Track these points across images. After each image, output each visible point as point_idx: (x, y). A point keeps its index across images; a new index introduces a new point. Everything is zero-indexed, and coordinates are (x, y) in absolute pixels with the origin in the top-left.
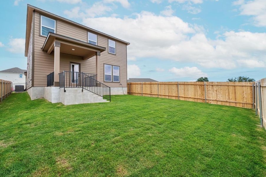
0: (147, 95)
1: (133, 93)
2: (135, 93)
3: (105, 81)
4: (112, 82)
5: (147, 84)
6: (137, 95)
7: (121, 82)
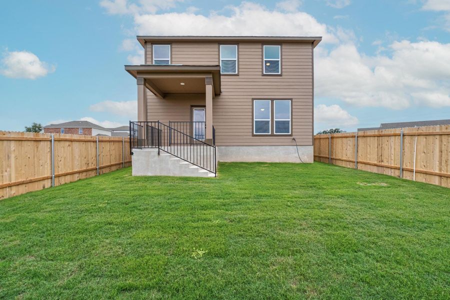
0: (368, 166)
1: (336, 159)
2: (340, 160)
3: (255, 134)
4: (272, 135)
5: (370, 136)
6: (344, 164)
7: (294, 134)
